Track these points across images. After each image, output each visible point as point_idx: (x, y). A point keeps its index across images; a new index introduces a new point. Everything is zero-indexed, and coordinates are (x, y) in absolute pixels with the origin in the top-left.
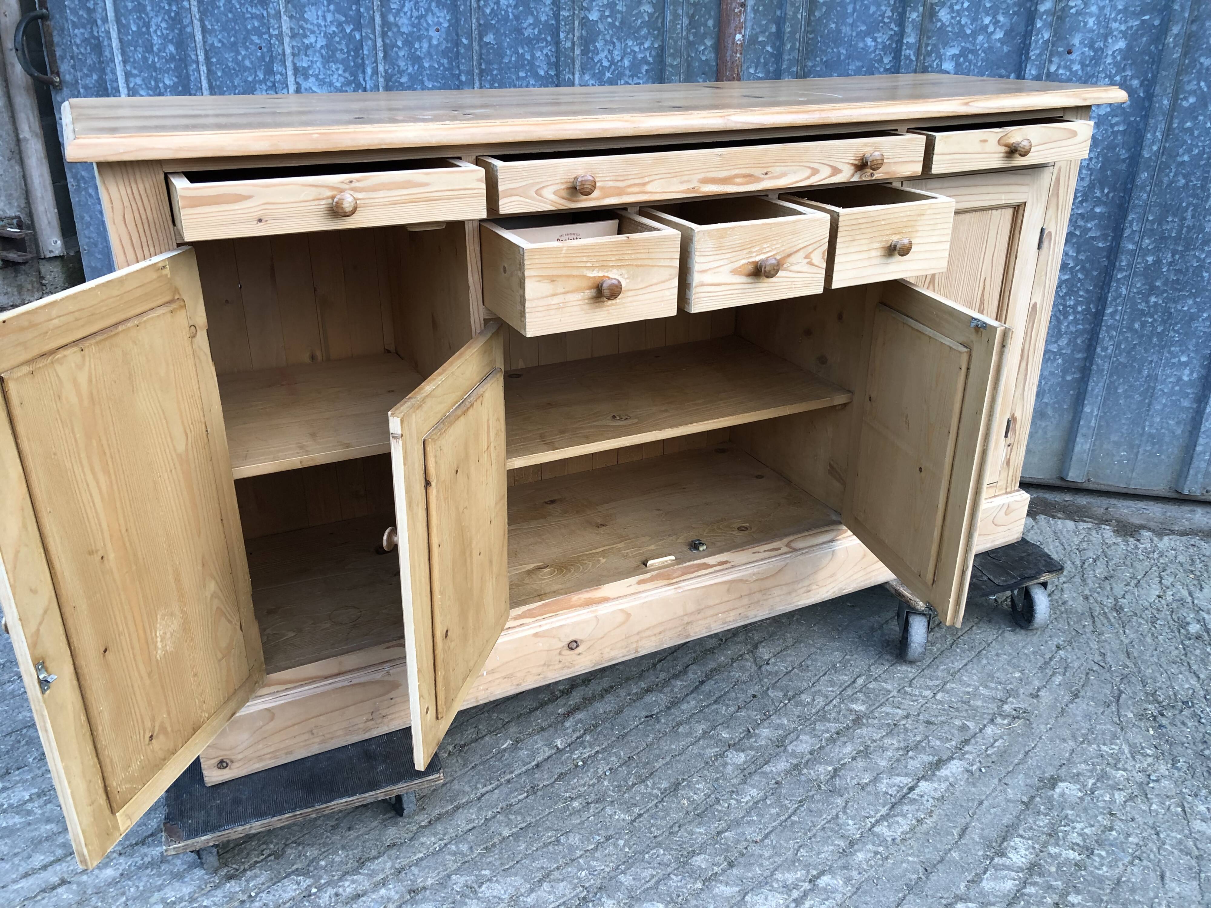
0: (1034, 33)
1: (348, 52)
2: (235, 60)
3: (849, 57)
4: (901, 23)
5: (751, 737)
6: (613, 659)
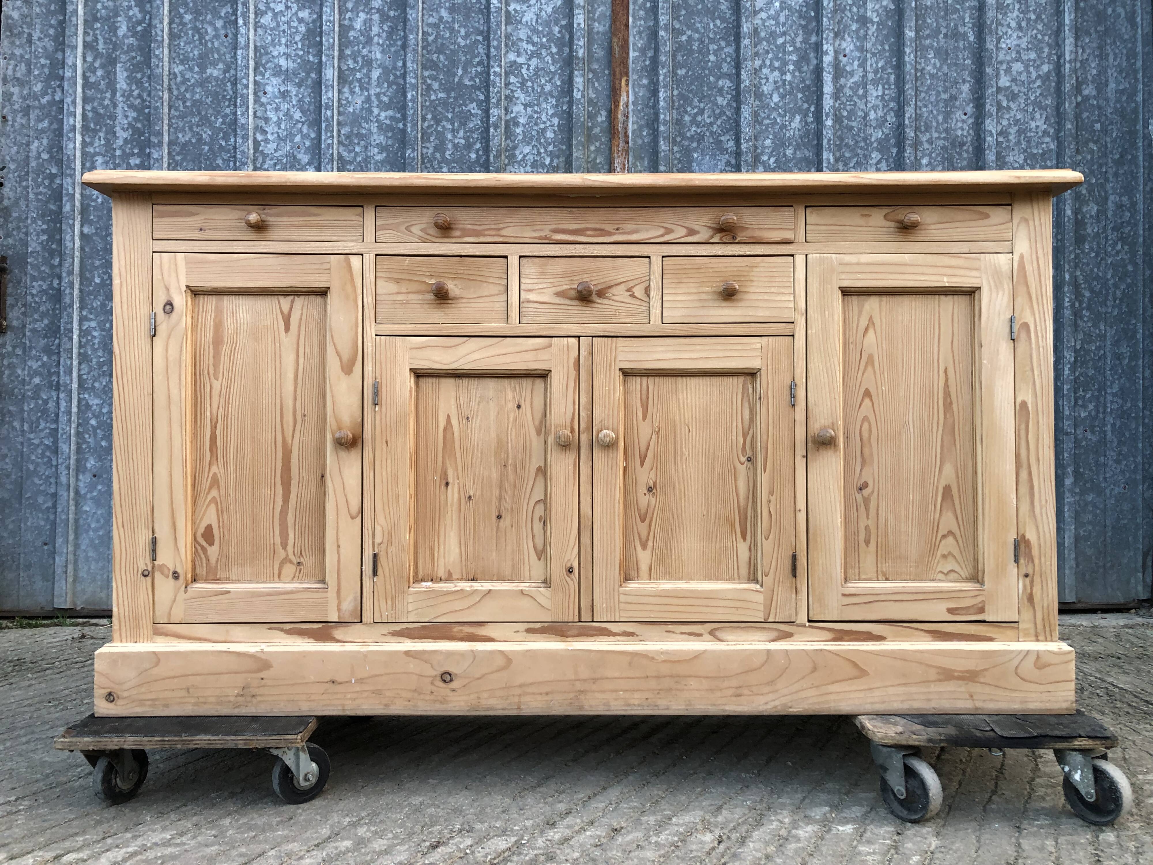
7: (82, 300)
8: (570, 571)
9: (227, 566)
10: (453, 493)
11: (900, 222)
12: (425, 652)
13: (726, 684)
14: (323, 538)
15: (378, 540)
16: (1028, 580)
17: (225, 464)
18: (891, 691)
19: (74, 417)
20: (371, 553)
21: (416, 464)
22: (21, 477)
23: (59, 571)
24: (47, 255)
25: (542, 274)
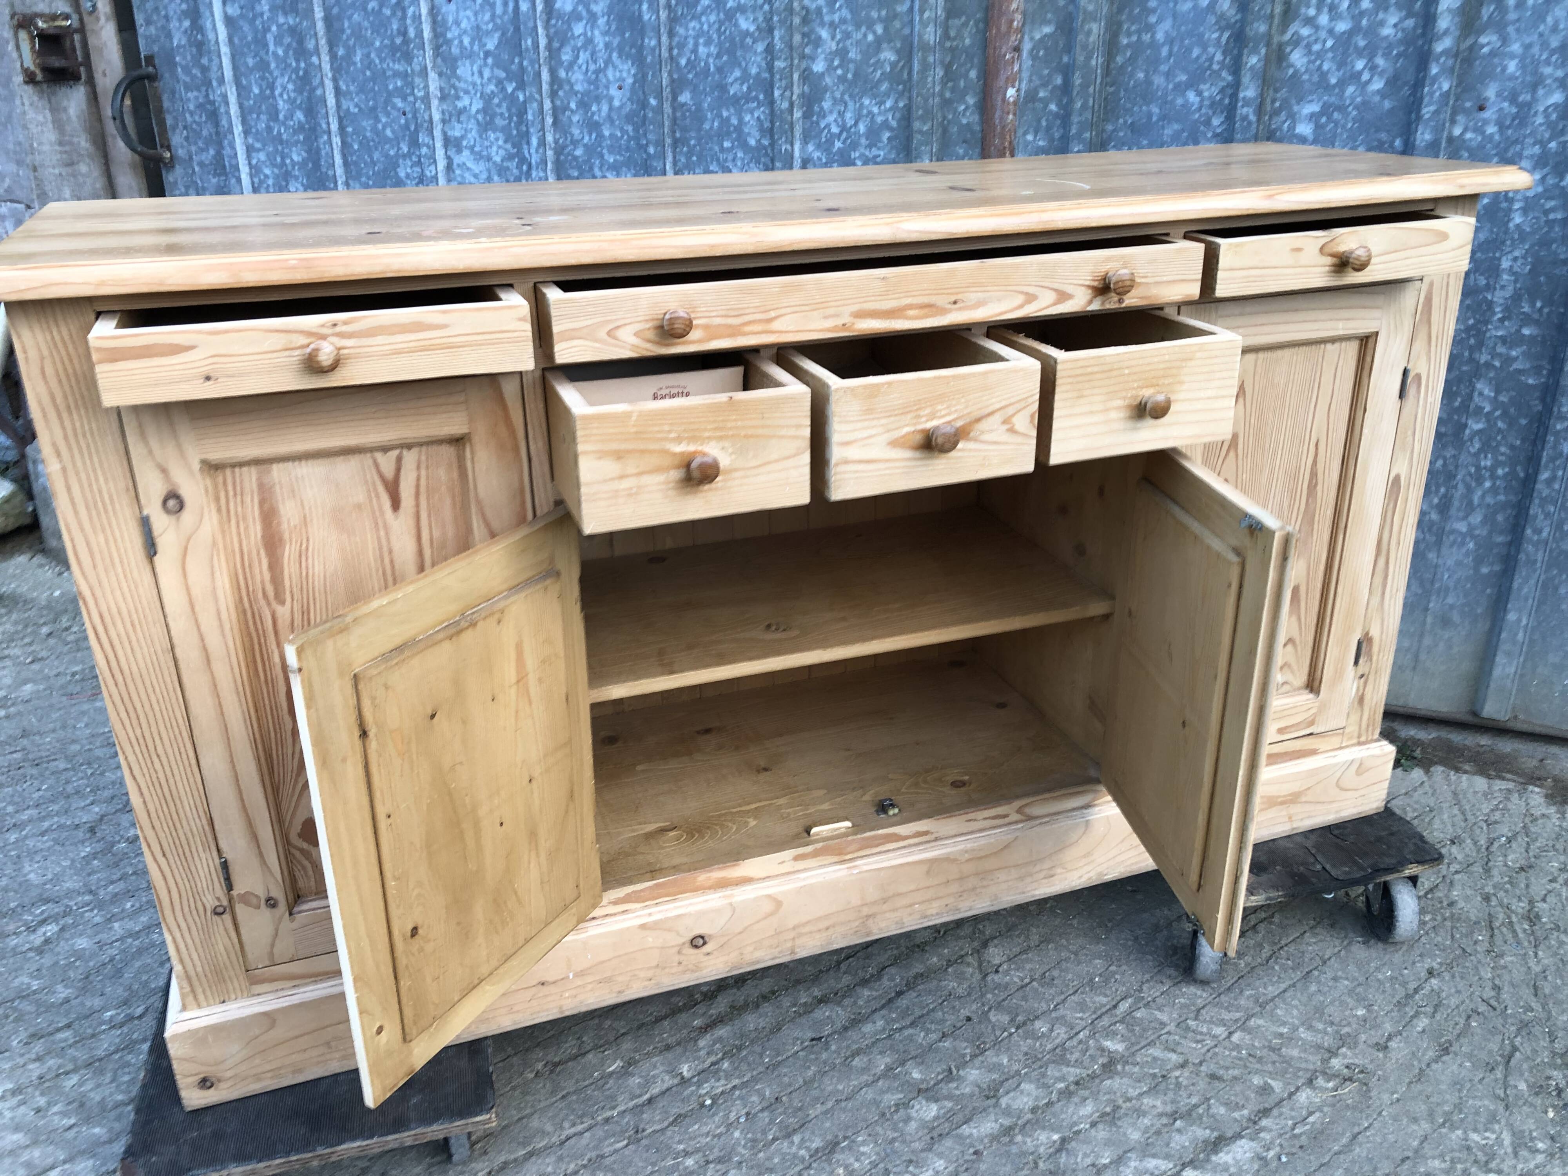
0: (1427, 82)
1: (510, 118)
2: (374, 130)
3: (1163, 117)
4: (1236, 69)
5: (952, 1080)
6: (758, 962)
24: (194, 50)
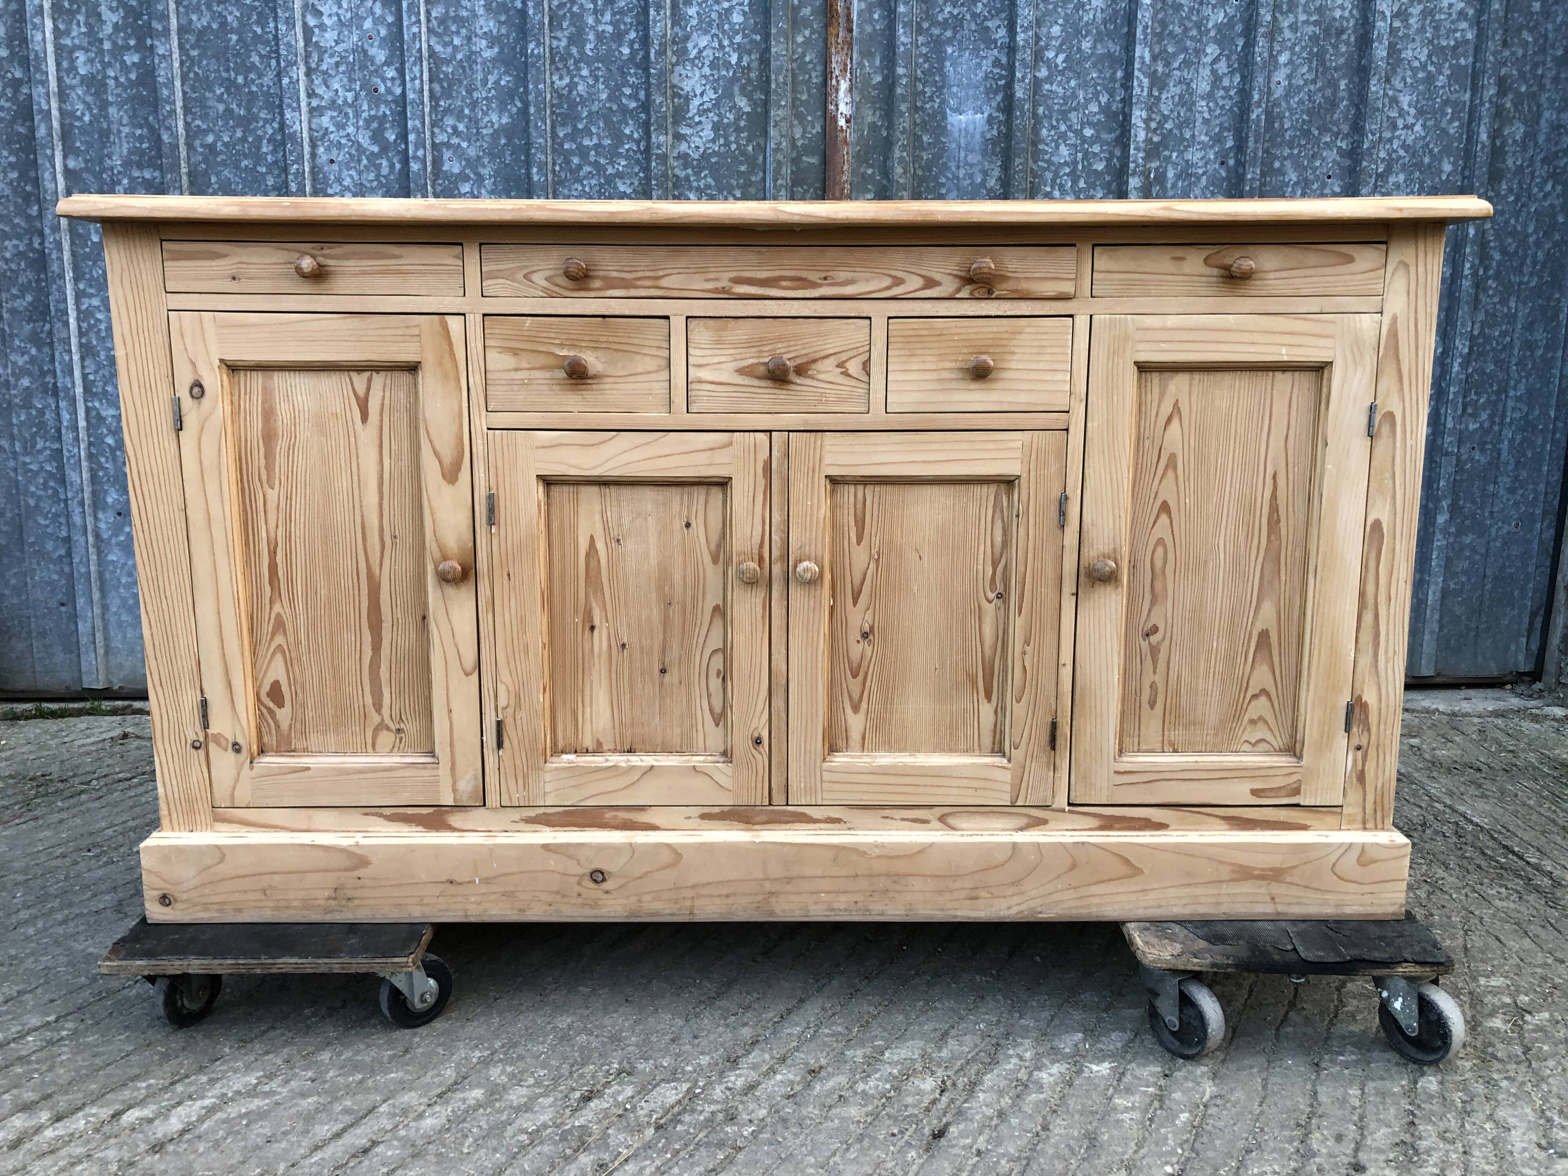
7: (76, 268)
8: (758, 742)
9: (304, 733)
10: (600, 640)
11: (1227, 268)
12: (568, 845)
13: (958, 885)
14: (428, 698)
15: (502, 702)
16: (1359, 753)
17: (292, 601)
18: (1171, 892)
19: (82, 434)
20: (494, 719)
21: (549, 600)
22: (19, 515)
23: (84, 640)
24: (20, 201)
25: (718, 342)
